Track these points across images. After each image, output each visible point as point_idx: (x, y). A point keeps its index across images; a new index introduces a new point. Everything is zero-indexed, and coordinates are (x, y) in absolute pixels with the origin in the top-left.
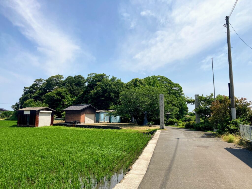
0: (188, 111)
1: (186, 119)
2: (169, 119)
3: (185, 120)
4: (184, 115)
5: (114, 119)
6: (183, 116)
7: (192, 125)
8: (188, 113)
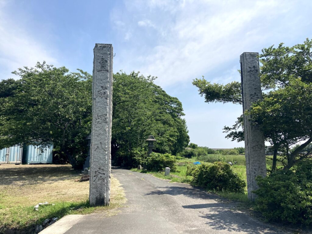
0: (189, 141)
1: (186, 152)
2: (151, 154)
3: (185, 154)
4: (183, 147)
5: (36, 156)
6: (183, 149)
7: (223, 175)
8: (189, 144)
